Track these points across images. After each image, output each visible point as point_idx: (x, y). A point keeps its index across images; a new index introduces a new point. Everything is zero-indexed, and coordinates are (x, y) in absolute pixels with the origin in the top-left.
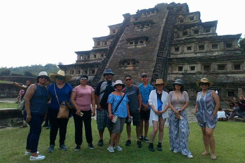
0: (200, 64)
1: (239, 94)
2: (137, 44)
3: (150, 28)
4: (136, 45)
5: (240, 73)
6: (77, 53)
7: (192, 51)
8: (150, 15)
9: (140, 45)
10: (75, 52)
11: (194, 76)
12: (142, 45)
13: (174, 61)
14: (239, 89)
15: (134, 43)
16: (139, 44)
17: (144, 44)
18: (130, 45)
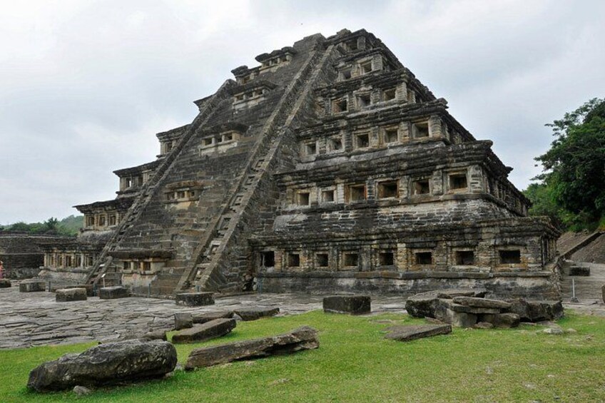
0: (343, 185)
1: (399, 258)
2: (220, 143)
3: (263, 99)
4: (217, 146)
5: (423, 203)
6: (118, 173)
7: (343, 149)
8: (277, 68)
9: (226, 144)
10: (114, 172)
11: (327, 216)
12: (229, 143)
13: (287, 181)
14: (399, 245)
15: (213, 140)
16: (223, 141)
17: (233, 142)
18: (205, 147)
